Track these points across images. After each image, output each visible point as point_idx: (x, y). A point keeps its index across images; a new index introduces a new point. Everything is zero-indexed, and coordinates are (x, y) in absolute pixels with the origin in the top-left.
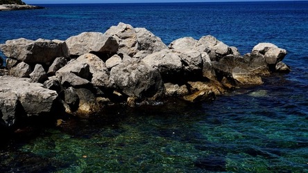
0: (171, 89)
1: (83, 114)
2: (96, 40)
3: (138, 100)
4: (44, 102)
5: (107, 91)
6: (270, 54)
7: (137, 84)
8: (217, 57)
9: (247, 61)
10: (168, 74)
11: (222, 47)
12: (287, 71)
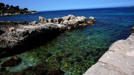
0: (80, 25)
1: (69, 29)
2: (67, 17)
3: (76, 27)
4: (64, 27)
5: (71, 25)
6: (92, 19)
7: (76, 24)
8: (84, 19)
9: (89, 20)
10: (80, 22)
11: (85, 18)
12: (95, 21)
